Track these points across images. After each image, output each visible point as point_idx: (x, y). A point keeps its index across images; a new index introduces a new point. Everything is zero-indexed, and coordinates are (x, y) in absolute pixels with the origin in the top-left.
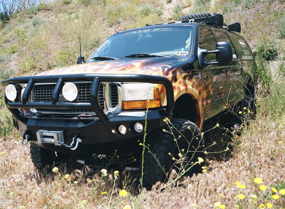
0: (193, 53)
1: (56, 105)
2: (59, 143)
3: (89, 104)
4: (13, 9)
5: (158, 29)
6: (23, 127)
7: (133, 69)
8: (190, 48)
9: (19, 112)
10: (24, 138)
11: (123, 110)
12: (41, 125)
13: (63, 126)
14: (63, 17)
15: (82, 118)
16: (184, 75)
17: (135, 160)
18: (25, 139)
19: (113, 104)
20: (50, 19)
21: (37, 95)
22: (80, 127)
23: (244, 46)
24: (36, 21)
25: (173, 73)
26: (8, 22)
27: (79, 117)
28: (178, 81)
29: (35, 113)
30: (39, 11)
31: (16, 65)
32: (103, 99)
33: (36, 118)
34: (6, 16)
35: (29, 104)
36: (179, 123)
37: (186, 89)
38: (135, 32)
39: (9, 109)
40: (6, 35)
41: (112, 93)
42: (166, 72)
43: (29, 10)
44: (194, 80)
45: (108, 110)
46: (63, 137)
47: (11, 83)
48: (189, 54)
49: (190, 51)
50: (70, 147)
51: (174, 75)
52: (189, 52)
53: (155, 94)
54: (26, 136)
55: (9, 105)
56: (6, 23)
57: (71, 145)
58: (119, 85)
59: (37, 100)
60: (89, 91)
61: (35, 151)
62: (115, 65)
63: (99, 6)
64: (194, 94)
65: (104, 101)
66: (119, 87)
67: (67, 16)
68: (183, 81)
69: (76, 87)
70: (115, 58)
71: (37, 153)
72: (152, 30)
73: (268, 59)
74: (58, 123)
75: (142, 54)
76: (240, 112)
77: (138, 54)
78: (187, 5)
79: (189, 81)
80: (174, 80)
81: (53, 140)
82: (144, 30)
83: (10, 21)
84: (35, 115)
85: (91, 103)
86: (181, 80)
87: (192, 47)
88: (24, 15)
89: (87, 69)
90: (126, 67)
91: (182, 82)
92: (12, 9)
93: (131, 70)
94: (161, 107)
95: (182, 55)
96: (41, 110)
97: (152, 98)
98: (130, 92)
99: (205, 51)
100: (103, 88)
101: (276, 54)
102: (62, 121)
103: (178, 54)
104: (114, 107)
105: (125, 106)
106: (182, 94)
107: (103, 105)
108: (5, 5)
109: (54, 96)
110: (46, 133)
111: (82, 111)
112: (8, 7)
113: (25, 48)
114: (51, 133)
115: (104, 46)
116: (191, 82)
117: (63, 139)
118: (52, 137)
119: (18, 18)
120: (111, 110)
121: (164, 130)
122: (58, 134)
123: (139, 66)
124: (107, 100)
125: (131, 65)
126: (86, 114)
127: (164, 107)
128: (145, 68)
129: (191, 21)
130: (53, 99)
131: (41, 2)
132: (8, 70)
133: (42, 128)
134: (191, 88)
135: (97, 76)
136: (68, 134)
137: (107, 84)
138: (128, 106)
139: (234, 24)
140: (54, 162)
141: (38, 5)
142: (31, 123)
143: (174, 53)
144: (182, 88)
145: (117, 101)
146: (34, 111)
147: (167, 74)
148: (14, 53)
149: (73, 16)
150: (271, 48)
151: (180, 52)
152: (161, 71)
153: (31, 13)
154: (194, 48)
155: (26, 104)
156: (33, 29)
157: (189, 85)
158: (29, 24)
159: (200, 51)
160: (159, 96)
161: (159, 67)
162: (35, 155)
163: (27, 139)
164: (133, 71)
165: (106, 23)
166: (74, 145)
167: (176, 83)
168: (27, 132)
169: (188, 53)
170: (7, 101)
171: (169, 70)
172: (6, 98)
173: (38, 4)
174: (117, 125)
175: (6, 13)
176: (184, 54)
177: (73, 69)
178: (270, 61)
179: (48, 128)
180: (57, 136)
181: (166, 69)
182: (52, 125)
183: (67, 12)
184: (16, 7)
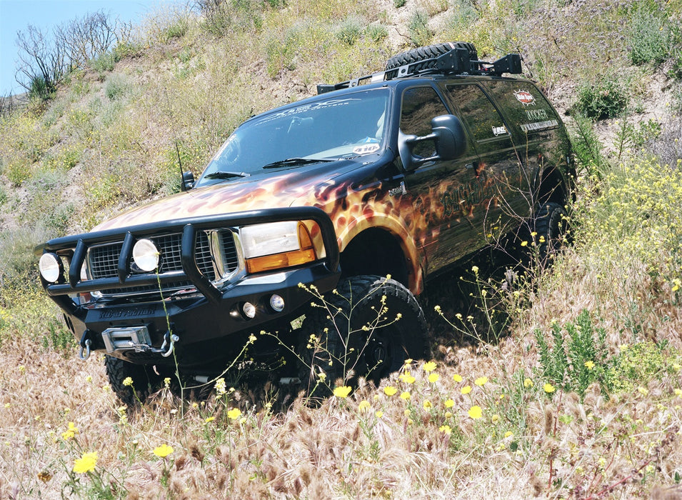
0: (388, 146)
1: (126, 280)
2: (143, 347)
3: (182, 272)
4: (61, 64)
5: (325, 103)
6: (81, 326)
7: (261, 198)
8: (383, 136)
9: (71, 301)
10: (84, 345)
11: (249, 274)
12: (110, 320)
13: (145, 316)
14: (172, 69)
15: (178, 298)
16: (362, 193)
17: (285, 362)
18: (86, 347)
19: (229, 266)
20: (145, 78)
21: (98, 265)
22: (177, 315)
23: (531, 101)
24: (114, 87)
25: (338, 193)
26: (52, 95)
27: (172, 296)
28: (351, 207)
29: (100, 299)
30: (118, 61)
31: (79, 193)
32: (209, 259)
33: (102, 306)
34: (47, 83)
35: (82, 285)
36: (362, 285)
37: (371, 219)
38: (282, 114)
39: (51, 297)
40: (52, 127)
41: (225, 246)
42: (322, 194)
43: (96, 63)
44: (390, 198)
45: (222, 278)
46: (148, 335)
47: (49, 251)
48: (380, 149)
49: (382, 141)
50: (160, 353)
51: (340, 197)
52: (381, 145)
53: (303, 238)
54: (86, 342)
55: (49, 290)
56: (49, 98)
57: (162, 347)
58: (237, 231)
59: (99, 274)
60: (177, 249)
61: (114, 368)
62: (228, 194)
63: (247, 35)
64: (390, 226)
65: (213, 263)
66: (235, 234)
67: (181, 66)
68: (363, 206)
69: (155, 245)
70: (243, 174)
71: (118, 373)
72: (312, 106)
73: (604, 116)
74: (136, 311)
75: (293, 160)
76: (524, 244)
77: (286, 161)
78: (439, 9)
79: (378, 202)
80: (340, 207)
81: (131, 344)
82: (298, 109)
83: (59, 93)
84: (101, 303)
85: (184, 271)
86: (357, 204)
87: (386, 134)
88: (87, 77)
89: (178, 207)
90: (247, 196)
91: (360, 208)
92: (57, 65)
93: (256, 199)
94: (317, 261)
95: (368, 151)
96: (109, 291)
97: (297, 247)
98: (258, 240)
99: (411, 137)
100: (207, 239)
101: (622, 104)
102: (142, 308)
103: (360, 150)
104: (231, 271)
105: (252, 267)
106: (360, 230)
107: (212, 269)
108: (42, 59)
109: (121, 265)
110: (119, 332)
111: (178, 285)
112: (48, 62)
113: (94, 151)
114: (127, 332)
115: (227, 148)
116: (383, 203)
117: (149, 340)
118: (129, 339)
119: (75, 83)
120: (228, 276)
121: (313, 304)
122: (138, 332)
123: (273, 190)
124: (219, 260)
125: (256, 190)
126: (187, 290)
127: (323, 260)
128: (283, 192)
129: (404, 71)
130: (120, 270)
131: (121, 42)
132: (63, 206)
133: (111, 324)
134: (383, 215)
135: (188, 222)
136: (158, 330)
137: (215, 232)
138: (257, 267)
139: (504, 59)
140: (149, 386)
141: (113, 49)
142: (92, 317)
143: (353, 149)
144: (360, 218)
145: (236, 260)
146: (99, 294)
147: (325, 197)
148: (72, 165)
149: (193, 63)
150: (607, 93)
151: (363, 147)
152: (312, 193)
153: (101, 70)
154: (390, 135)
155: (77, 286)
156: (108, 104)
157: (378, 211)
158: (98, 94)
159: (402, 139)
160: (309, 241)
161: (310, 186)
162: (116, 376)
163: (88, 347)
164: (261, 201)
165: (264, 72)
166: (167, 348)
167: (345, 212)
168: (87, 336)
169: (379, 147)
170: (45, 283)
171: (331, 189)
172: (42, 277)
173: (114, 47)
174: (239, 303)
175: (46, 76)
176: (370, 149)
177: (155, 211)
178: (608, 121)
179: (122, 323)
180: (138, 336)
181: (323, 189)
182: (127, 318)
183: (178, 57)
184: (67, 60)
